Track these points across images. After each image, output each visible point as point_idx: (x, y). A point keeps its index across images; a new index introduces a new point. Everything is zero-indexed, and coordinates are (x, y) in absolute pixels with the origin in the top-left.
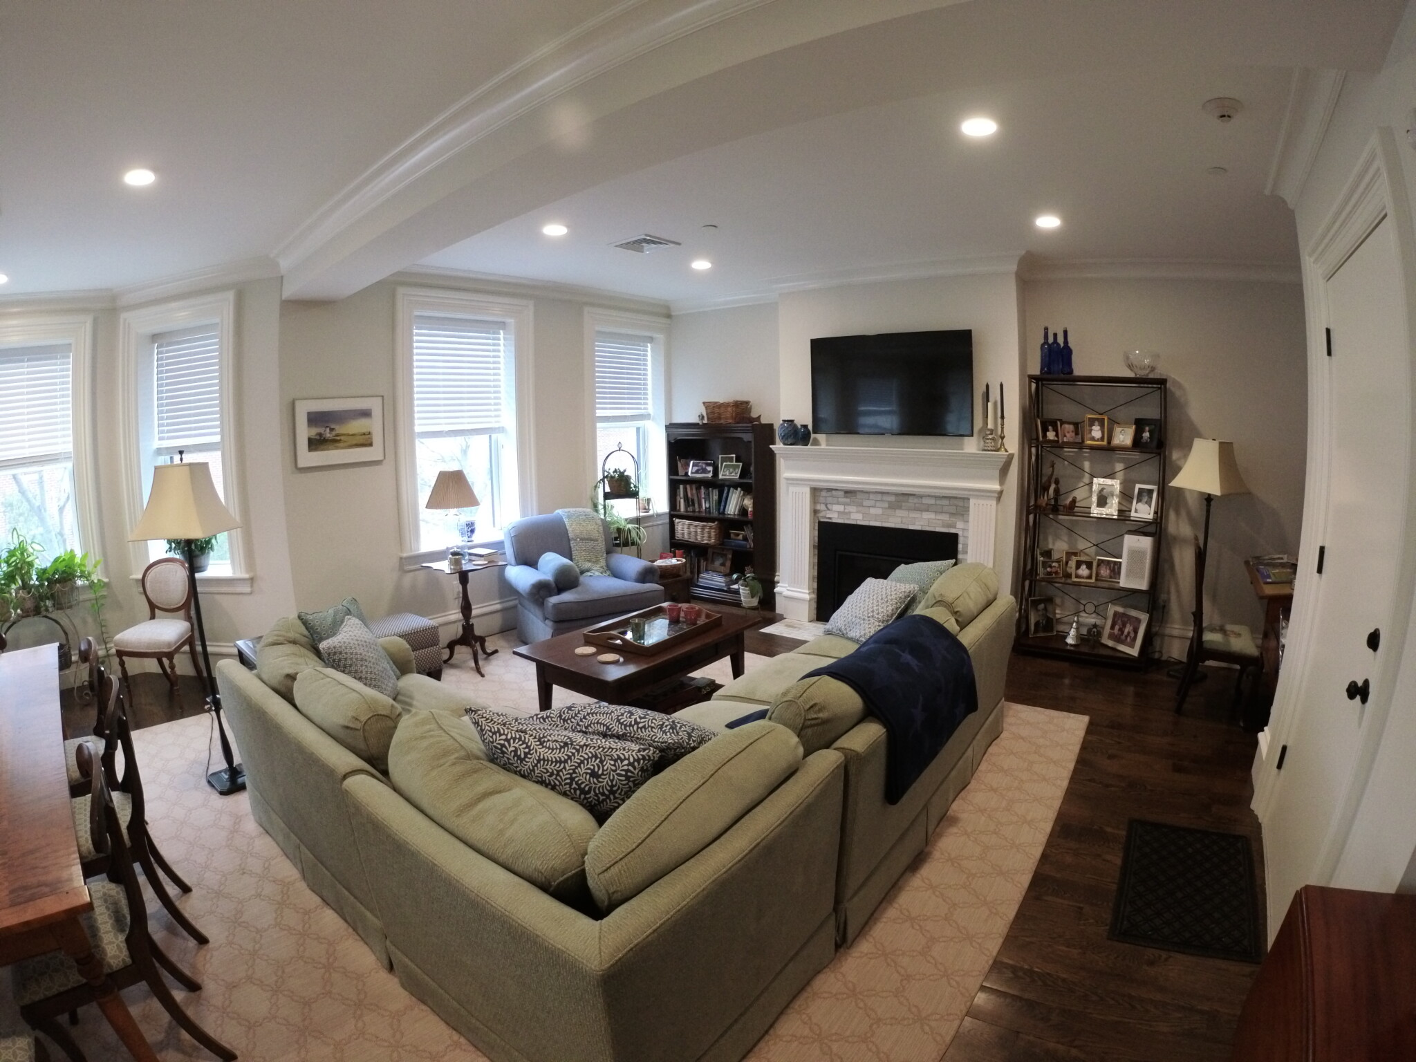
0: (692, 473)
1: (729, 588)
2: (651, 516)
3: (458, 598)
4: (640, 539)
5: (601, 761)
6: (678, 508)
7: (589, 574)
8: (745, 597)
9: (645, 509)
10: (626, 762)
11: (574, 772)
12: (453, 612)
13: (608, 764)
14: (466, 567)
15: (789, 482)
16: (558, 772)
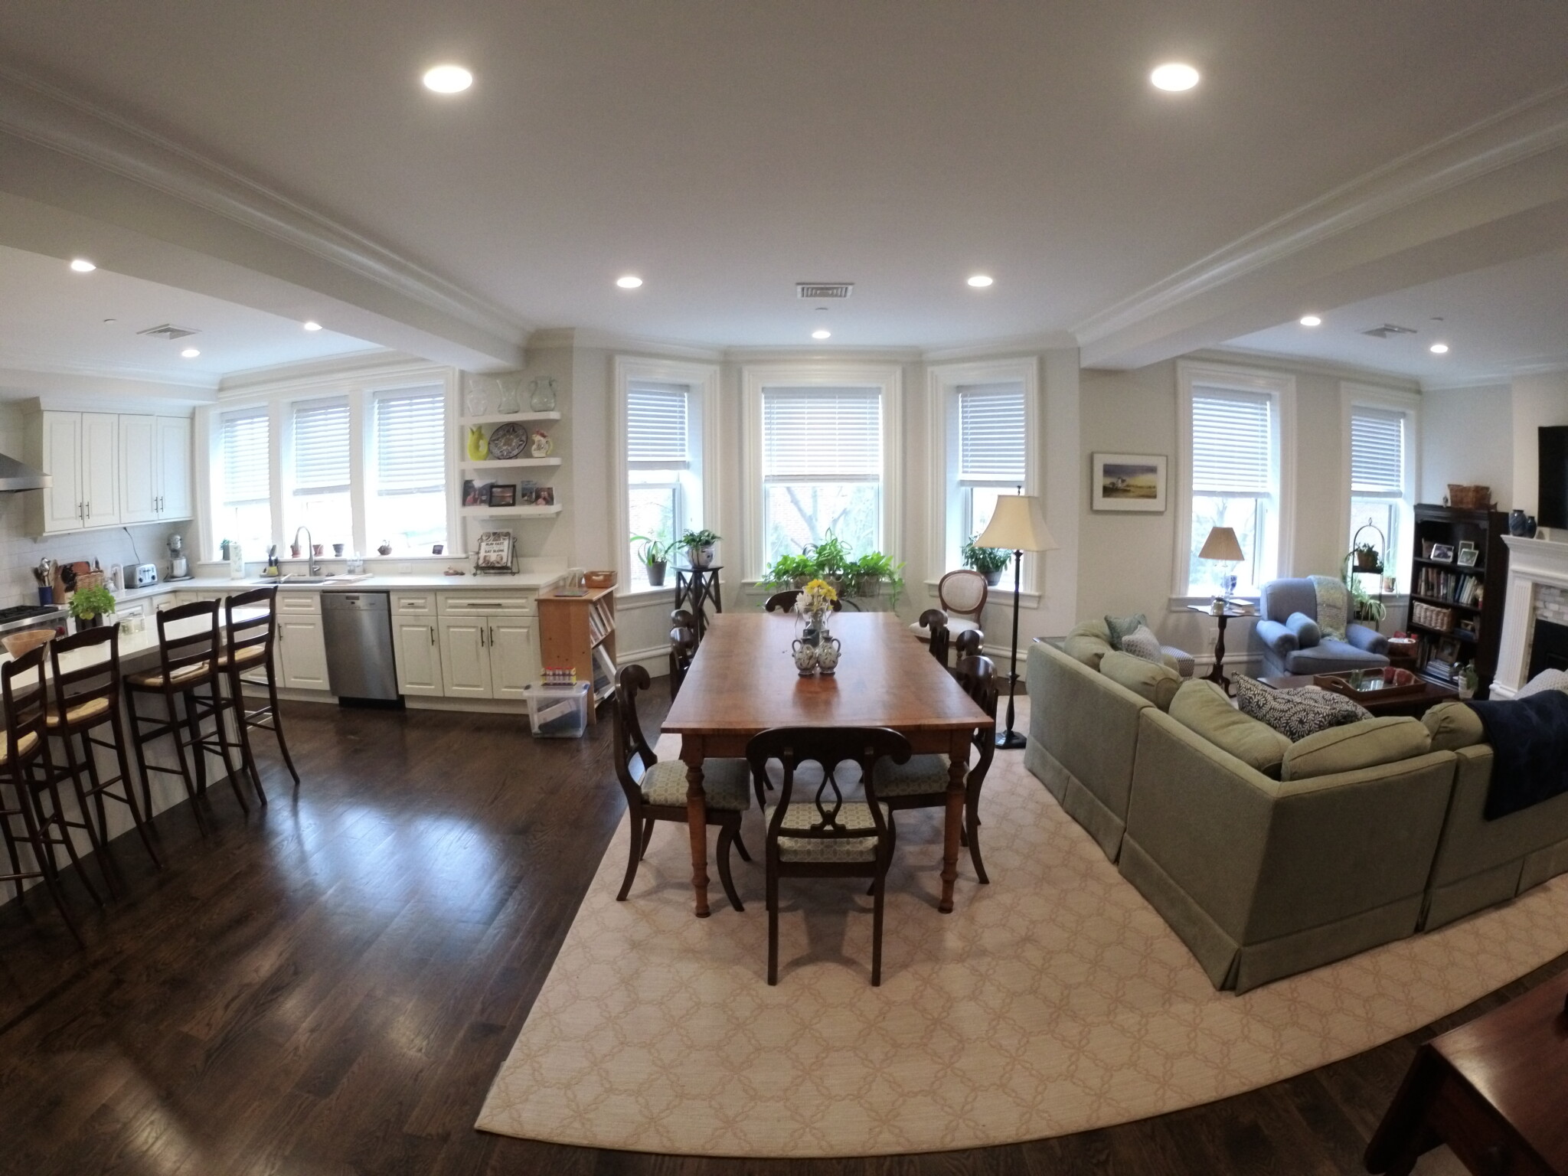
0: (1434, 556)
1: (1452, 679)
2: (1393, 597)
3: (1212, 643)
4: (1379, 615)
5: (1307, 714)
6: (1419, 590)
7: (1328, 638)
8: (1462, 688)
9: (1389, 588)
10: (1321, 716)
11: (1290, 719)
12: (1206, 655)
13: (1311, 716)
14: (1226, 612)
15: (1517, 575)
16: (1280, 718)
